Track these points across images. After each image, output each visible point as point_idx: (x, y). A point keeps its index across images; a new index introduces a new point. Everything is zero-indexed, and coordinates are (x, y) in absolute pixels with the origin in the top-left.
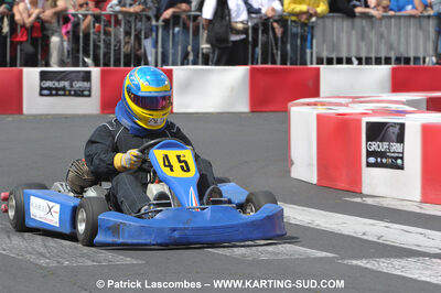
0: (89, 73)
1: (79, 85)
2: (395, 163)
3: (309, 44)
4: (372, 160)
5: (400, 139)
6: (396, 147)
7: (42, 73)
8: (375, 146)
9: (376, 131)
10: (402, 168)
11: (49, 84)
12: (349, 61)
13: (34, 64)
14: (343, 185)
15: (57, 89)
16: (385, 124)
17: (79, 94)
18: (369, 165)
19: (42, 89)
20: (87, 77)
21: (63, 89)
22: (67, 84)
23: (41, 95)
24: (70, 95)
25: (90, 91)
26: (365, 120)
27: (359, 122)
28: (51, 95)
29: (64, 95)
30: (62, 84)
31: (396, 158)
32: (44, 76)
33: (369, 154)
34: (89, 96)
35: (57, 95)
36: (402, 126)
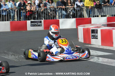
0: (41, 21)
1: (39, 24)
3: (91, 13)
4: (92, 37)
6: (96, 34)
7: (31, 21)
8: (93, 34)
9: (93, 31)
10: (97, 39)
11: (32, 24)
12: (98, 16)
13: (29, 20)
14: (88, 43)
15: (34, 25)
17: (39, 26)
18: (92, 38)
19: (31, 25)
20: (41, 22)
21: (36, 25)
22: (36, 24)
23: (31, 26)
24: (37, 26)
25: (41, 25)
26: (91, 29)
27: (90, 29)
28: (33, 26)
29: (36, 26)
30: (35, 24)
31: (96, 37)
32: (31, 22)
33: (92, 36)
34: (41, 26)
35: (34, 26)
36: (97, 30)
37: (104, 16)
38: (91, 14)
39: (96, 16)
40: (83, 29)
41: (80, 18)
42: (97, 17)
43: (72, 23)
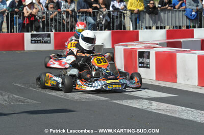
0: (50, 34)
1: (46, 39)
2: (147, 66)
4: (140, 65)
5: (148, 57)
6: (148, 60)
7: (32, 35)
8: (141, 60)
9: (141, 54)
10: (149, 68)
11: (34, 39)
15: (37, 41)
16: (144, 52)
17: (46, 42)
18: (140, 67)
19: (32, 41)
20: (49, 36)
21: (40, 40)
22: (41, 38)
23: (31, 43)
24: (42, 43)
25: (50, 41)
26: (138, 50)
27: (136, 51)
28: (35, 43)
29: (40, 43)
30: (39, 39)
31: (147, 64)
32: (32, 36)
33: (140, 63)
34: (50, 43)
35: (37, 43)
36: (149, 52)
37: (161, 28)
38: (138, 24)
39: (146, 28)
40: (124, 49)
41: (119, 30)
42: (148, 30)
43: (105, 40)
